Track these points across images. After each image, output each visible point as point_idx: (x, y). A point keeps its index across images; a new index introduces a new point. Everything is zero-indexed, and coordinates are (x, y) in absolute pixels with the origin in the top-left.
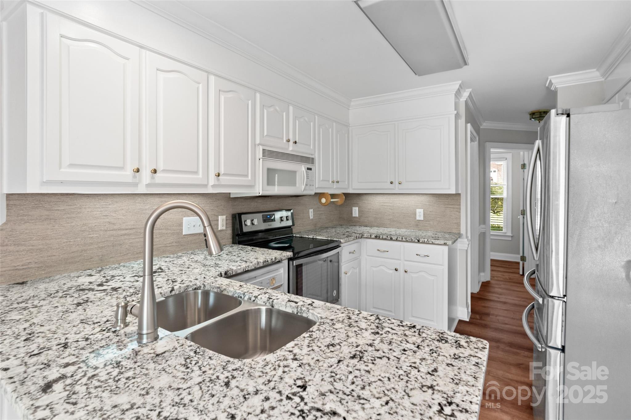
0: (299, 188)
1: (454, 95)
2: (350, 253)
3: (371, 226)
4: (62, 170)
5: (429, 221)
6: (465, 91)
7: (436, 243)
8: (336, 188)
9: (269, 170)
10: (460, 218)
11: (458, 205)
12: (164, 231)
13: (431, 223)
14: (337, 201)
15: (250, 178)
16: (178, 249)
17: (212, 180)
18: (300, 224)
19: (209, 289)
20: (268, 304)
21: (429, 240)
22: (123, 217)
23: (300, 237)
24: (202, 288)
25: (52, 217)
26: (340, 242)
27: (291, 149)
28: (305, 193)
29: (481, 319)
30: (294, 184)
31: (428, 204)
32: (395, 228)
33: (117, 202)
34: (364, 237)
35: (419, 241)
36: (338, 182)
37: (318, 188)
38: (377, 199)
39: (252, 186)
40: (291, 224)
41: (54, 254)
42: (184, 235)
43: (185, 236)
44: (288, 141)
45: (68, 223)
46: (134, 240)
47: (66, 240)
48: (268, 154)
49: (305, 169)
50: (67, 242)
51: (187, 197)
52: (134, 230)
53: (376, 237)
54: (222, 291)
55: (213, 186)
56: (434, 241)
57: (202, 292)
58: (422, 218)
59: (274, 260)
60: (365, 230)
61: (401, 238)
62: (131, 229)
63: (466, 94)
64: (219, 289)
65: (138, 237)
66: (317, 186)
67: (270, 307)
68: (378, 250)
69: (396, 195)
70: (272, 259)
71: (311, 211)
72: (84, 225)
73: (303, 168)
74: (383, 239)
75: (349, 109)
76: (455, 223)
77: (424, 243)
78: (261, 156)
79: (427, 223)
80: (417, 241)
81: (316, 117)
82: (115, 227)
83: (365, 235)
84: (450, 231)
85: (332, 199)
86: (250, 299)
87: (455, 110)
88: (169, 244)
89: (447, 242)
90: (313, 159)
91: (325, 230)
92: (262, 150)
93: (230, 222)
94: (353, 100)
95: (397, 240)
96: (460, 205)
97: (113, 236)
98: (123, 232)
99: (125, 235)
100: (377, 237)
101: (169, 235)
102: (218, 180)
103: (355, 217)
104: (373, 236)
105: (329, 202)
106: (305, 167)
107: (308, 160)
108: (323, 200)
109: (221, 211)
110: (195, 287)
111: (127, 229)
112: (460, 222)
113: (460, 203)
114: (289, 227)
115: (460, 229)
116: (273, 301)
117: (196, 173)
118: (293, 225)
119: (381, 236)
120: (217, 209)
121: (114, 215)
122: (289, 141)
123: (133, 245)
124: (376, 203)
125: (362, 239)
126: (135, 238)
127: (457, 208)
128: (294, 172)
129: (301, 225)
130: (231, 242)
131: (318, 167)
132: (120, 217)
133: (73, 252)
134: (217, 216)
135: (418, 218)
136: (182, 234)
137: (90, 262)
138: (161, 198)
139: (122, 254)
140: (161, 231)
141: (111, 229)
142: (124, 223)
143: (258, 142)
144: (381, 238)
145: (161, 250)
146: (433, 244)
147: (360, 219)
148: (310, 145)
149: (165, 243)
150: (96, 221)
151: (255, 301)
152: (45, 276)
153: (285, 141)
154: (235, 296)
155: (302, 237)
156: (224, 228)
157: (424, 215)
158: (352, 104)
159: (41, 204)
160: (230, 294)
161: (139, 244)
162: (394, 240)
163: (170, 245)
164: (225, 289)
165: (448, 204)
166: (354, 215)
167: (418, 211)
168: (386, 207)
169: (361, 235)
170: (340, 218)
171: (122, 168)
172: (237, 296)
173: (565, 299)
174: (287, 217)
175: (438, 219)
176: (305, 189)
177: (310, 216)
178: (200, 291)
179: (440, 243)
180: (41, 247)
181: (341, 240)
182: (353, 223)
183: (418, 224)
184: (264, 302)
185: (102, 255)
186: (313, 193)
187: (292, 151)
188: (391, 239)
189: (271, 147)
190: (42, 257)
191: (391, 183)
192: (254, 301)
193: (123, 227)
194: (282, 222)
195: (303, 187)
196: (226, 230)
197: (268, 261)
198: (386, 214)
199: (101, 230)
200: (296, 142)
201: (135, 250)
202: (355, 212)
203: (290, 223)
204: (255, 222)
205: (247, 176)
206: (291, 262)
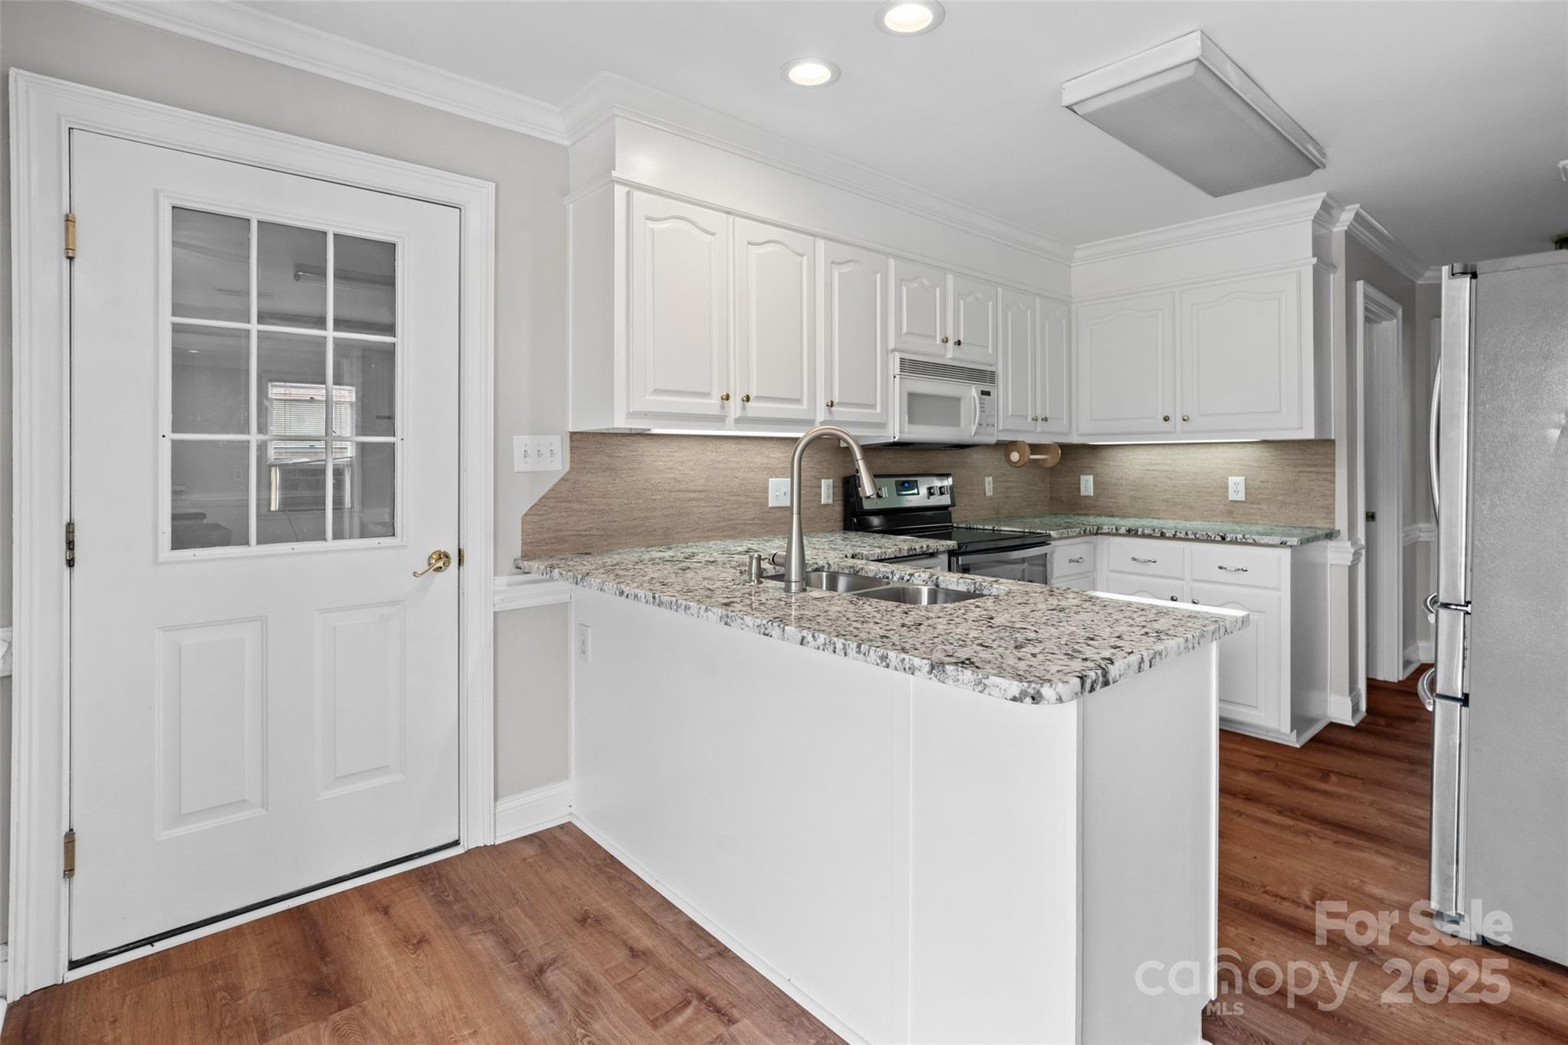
0: (965, 431)
1: (1311, 222)
2: (1071, 561)
3: (1123, 517)
4: (647, 397)
5: (1258, 503)
6: (1344, 210)
7: (1263, 542)
8: (1041, 433)
9: (912, 396)
10: (1333, 496)
11: (1328, 466)
12: (743, 499)
13: (1265, 507)
14: (1043, 460)
15: (879, 410)
16: (762, 531)
17: (821, 415)
18: (965, 506)
19: (837, 570)
20: (929, 583)
21: (1246, 536)
22: (692, 473)
23: (967, 528)
24: (825, 569)
25: (613, 466)
26: (1050, 535)
27: (950, 355)
28: (978, 439)
29: (1389, 725)
30: (956, 422)
31: (1255, 464)
32: (1179, 519)
33: (683, 448)
34: (1103, 531)
35: (1223, 538)
36: (1045, 419)
37: (1004, 431)
38: (1135, 457)
39: (882, 425)
40: (949, 503)
41: (615, 519)
42: (770, 508)
43: (772, 511)
44: (945, 341)
45: (629, 476)
46: (704, 509)
47: (627, 501)
48: (912, 367)
49: (977, 393)
50: (628, 504)
51: (775, 444)
52: (705, 493)
53: (1129, 531)
54: (858, 572)
55: (822, 423)
56: (1257, 538)
57: (826, 575)
58: (1241, 497)
59: (925, 549)
60: (1108, 524)
61: (1184, 533)
62: (700, 491)
63: (1345, 218)
64: (852, 570)
65: (707, 504)
66: (1001, 428)
67: (934, 587)
68: (1134, 559)
69: (1180, 447)
70: (922, 547)
71: (989, 480)
72: (646, 481)
73: (973, 391)
74: (1144, 536)
75: (1070, 267)
76: (1322, 507)
77: (1234, 542)
78: (897, 371)
79: (1255, 506)
80: (1220, 539)
81: (999, 289)
82: (682, 487)
83: (1106, 527)
84: (1309, 525)
85: (1032, 454)
86: (903, 579)
87: (1314, 256)
88: (750, 520)
89: (1288, 539)
90: (993, 373)
91: (1018, 520)
92: (899, 360)
93: (840, 491)
94: (1078, 247)
95: (1174, 537)
96: (1333, 465)
97: (678, 499)
98: (692, 495)
99: (693, 499)
100: (1131, 533)
101: (749, 506)
102: (831, 413)
103: (1085, 497)
104: (1123, 531)
105: (1026, 460)
106: (977, 390)
107: (983, 376)
108: (1015, 456)
109: (825, 471)
110: (815, 566)
111: (695, 491)
112: (1333, 504)
113: (1334, 460)
114: (945, 508)
115: (1334, 519)
116: (937, 578)
117: (799, 401)
118: (953, 505)
119: (1140, 530)
120: (819, 467)
121: (680, 468)
122: (947, 342)
123: (704, 517)
124: (1131, 467)
125: (1099, 537)
126: (706, 507)
127: (1326, 473)
128: (957, 400)
129: (968, 507)
130: (842, 528)
131: (1004, 391)
132: (687, 472)
133: (635, 519)
134: (819, 480)
135: (1232, 497)
136: (767, 506)
137: (653, 536)
138: (740, 444)
139: (690, 530)
140: (738, 498)
141: (677, 489)
142: (692, 481)
143: (892, 345)
144: (1140, 533)
145: (739, 530)
146: (1255, 544)
147: (1096, 500)
148: (987, 347)
149: (744, 518)
150: (659, 476)
151: (911, 581)
152: (606, 548)
153: (938, 341)
154: (877, 577)
155: (970, 528)
156: (830, 501)
157: (1246, 489)
158: (1078, 254)
159: (602, 447)
160: (871, 575)
161: (710, 516)
162: (1169, 538)
163: (751, 522)
164: (862, 569)
165: (1303, 465)
166: (1083, 493)
167: (1232, 480)
168: (1157, 473)
169: (1095, 528)
170: (1052, 499)
171: (707, 395)
172: (882, 576)
173: (1469, 609)
174: (941, 488)
175: (1280, 498)
176: (976, 433)
177: (987, 491)
178: (824, 574)
179: (1270, 542)
180: (602, 507)
181: (1052, 533)
182: (1081, 509)
183: (1232, 510)
184: (924, 581)
185: (667, 528)
186: (993, 440)
187: (951, 359)
188: (1163, 536)
189: (915, 353)
190: (603, 521)
191: (1166, 419)
192: (908, 580)
193: (691, 487)
194: (931, 497)
195: (974, 428)
196: (833, 505)
197: (915, 549)
198: (1157, 490)
199: (665, 490)
200: (959, 343)
201: (706, 525)
202: (1087, 485)
203: (945, 500)
204: (884, 492)
205: (874, 406)
206: (954, 559)
